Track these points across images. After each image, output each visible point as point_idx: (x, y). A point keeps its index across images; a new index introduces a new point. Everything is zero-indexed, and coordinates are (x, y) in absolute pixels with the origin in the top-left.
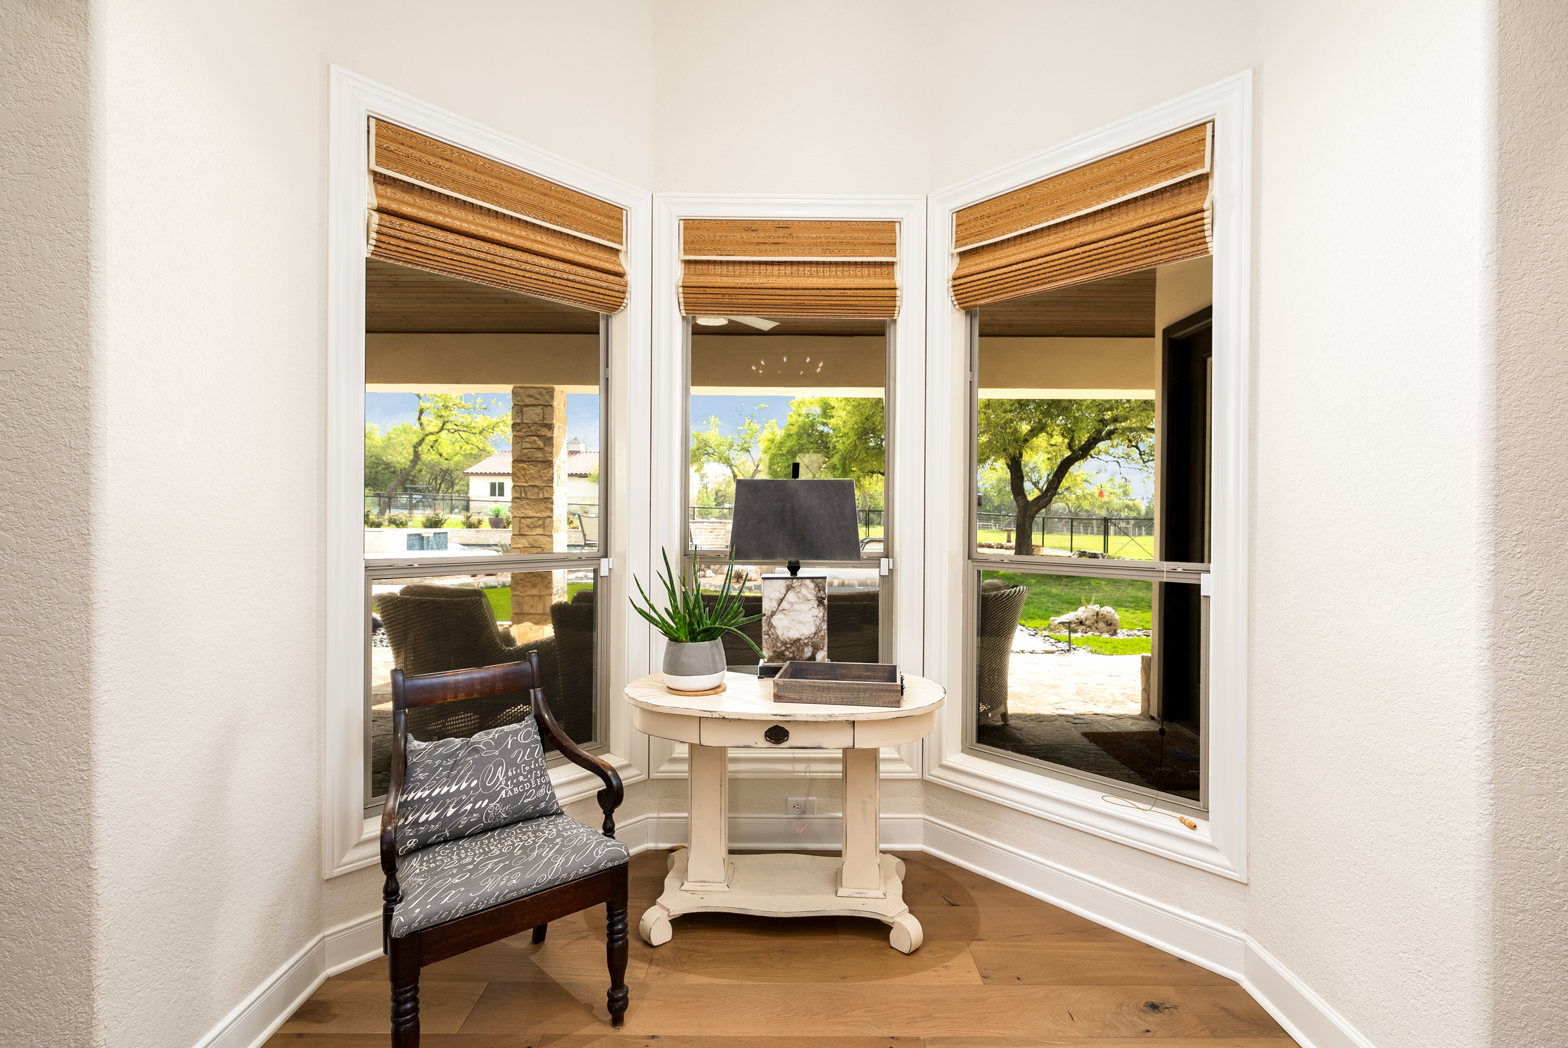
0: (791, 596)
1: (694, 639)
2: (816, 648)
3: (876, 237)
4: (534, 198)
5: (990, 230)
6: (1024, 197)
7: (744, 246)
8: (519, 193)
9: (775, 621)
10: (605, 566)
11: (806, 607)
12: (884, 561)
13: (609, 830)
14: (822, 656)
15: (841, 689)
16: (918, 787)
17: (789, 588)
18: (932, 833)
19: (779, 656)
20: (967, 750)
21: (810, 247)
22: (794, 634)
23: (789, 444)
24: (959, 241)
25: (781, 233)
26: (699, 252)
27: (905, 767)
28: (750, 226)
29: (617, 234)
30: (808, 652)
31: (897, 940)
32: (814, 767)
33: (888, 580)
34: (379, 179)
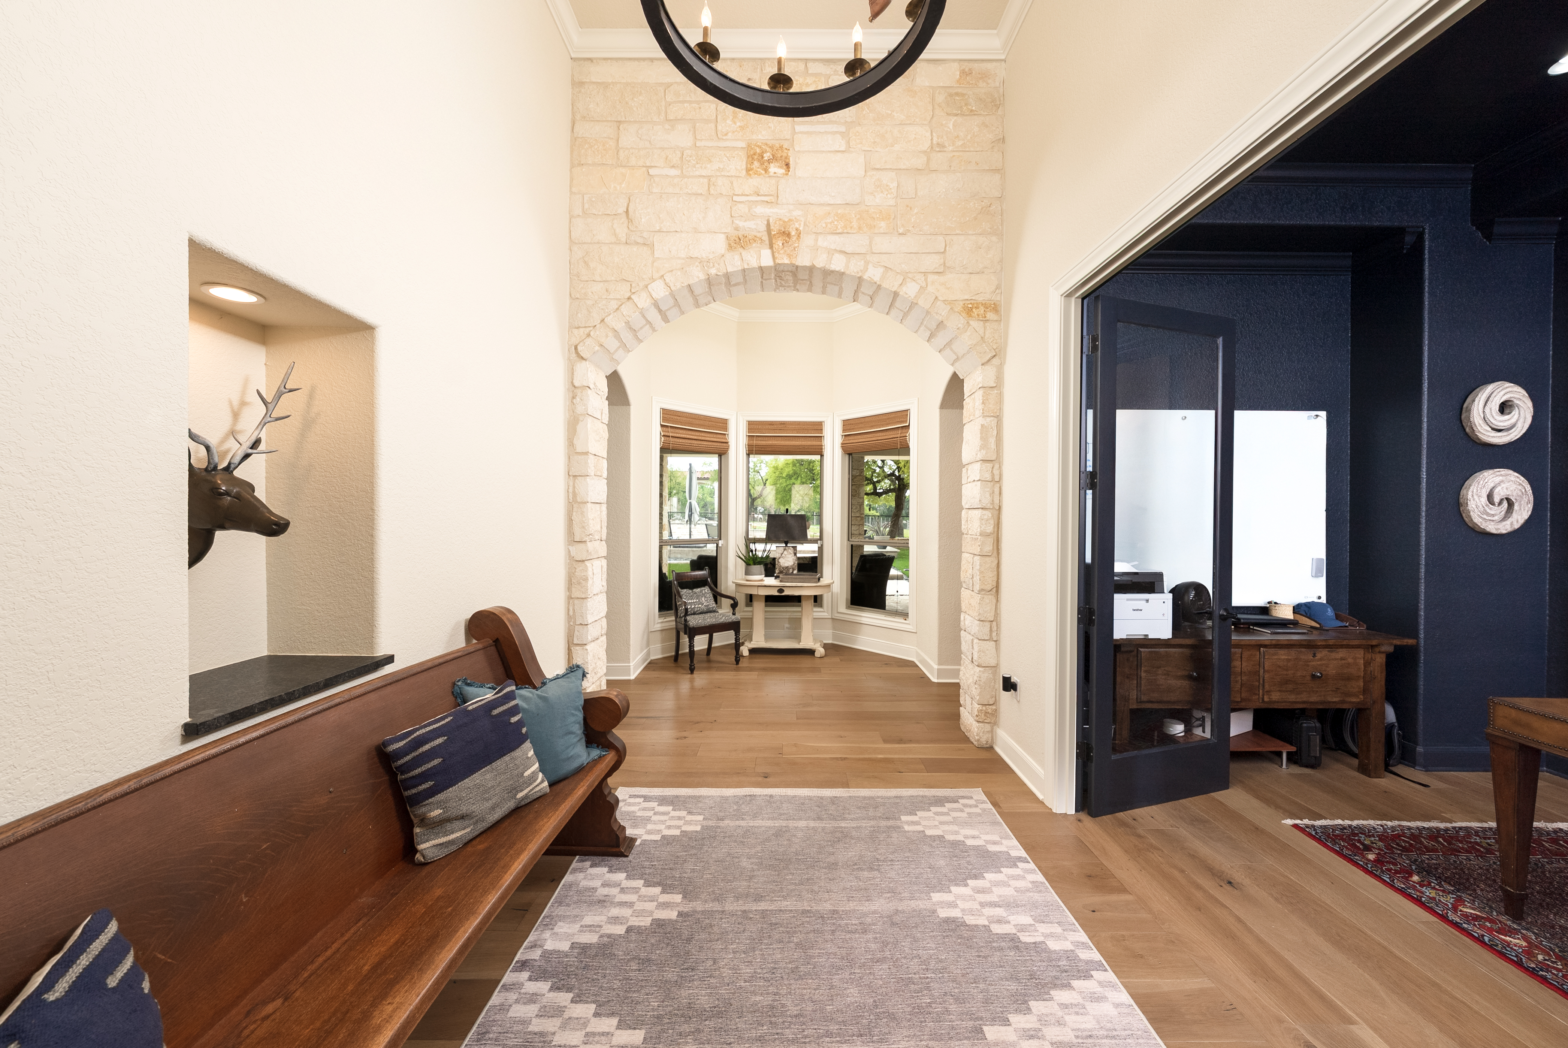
0: (785, 552)
1: (755, 564)
2: (794, 570)
3: (816, 427)
4: (701, 422)
5: (853, 429)
6: (863, 420)
7: (769, 431)
8: (697, 422)
9: (780, 560)
10: (721, 543)
11: (790, 556)
12: (819, 542)
13: (734, 614)
14: (795, 572)
15: (800, 578)
16: (830, 620)
17: (785, 550)
18: (835, 636)
19: (781, 572)
20: (848, 608)
21: (793, 431)
22: (786, 565)
23: (787, 470)
24: (844, 431)
25: (782, 426)
26: (753, 433)
27: (826, 614)
28: (771, 423)
29: (726, 429)
30: (791, 571)
31: (817, 654)
32: (795, 614)
33: (821, 549)
34: (662, 426)
